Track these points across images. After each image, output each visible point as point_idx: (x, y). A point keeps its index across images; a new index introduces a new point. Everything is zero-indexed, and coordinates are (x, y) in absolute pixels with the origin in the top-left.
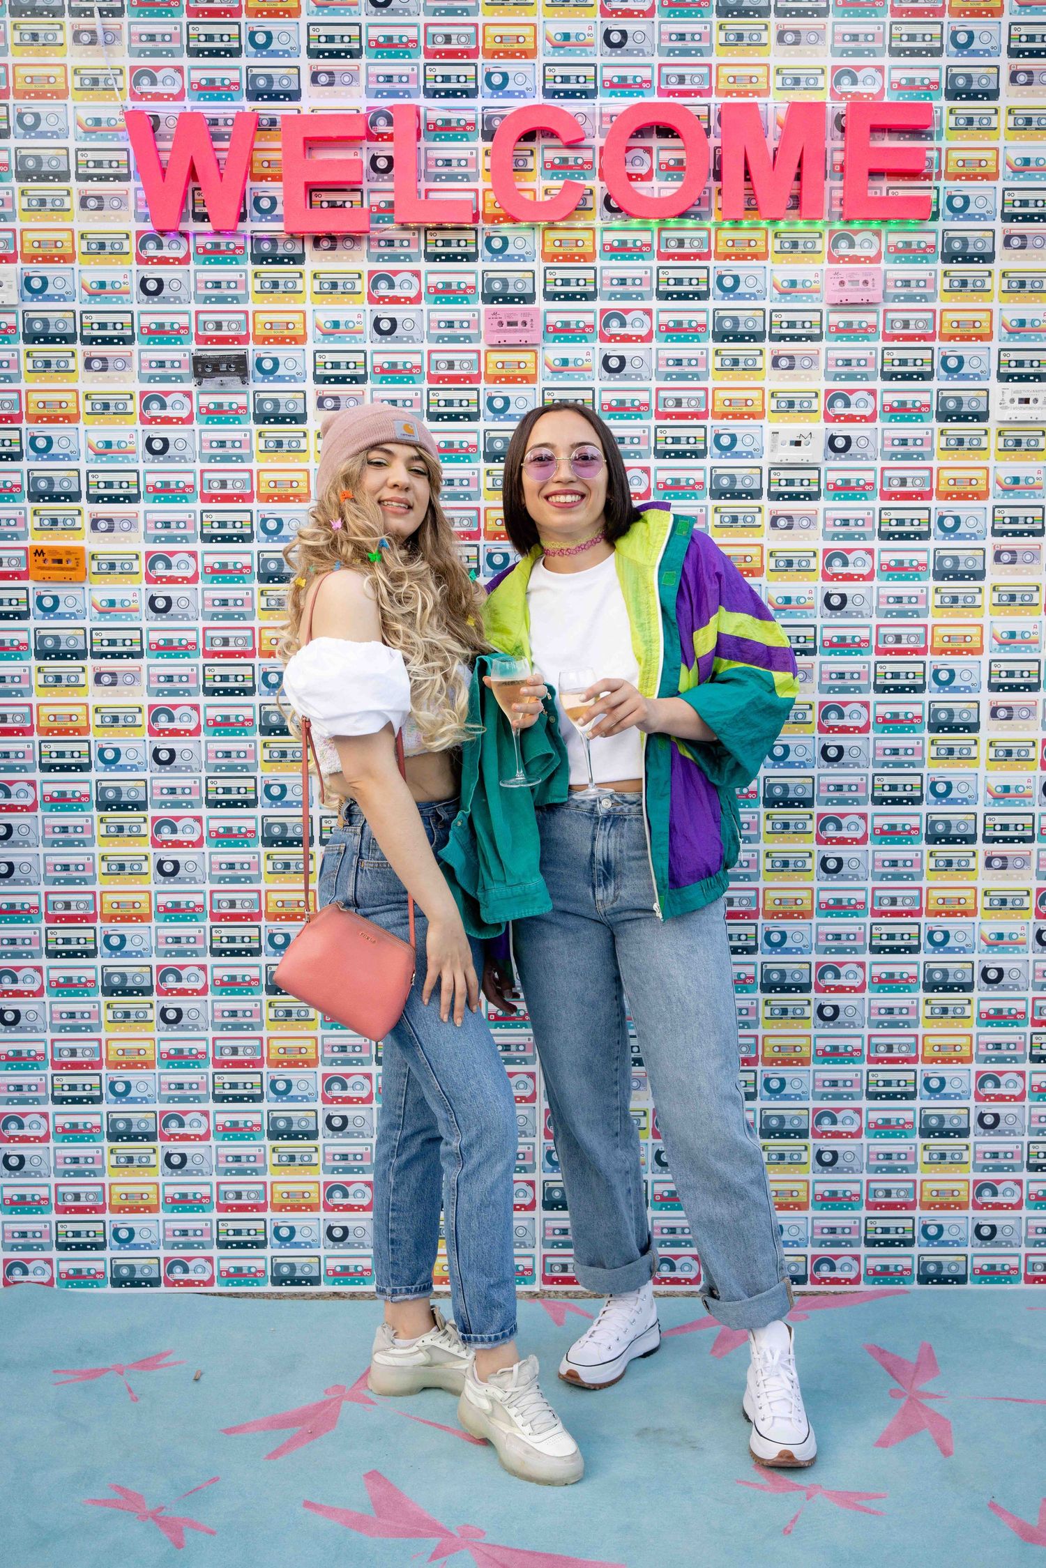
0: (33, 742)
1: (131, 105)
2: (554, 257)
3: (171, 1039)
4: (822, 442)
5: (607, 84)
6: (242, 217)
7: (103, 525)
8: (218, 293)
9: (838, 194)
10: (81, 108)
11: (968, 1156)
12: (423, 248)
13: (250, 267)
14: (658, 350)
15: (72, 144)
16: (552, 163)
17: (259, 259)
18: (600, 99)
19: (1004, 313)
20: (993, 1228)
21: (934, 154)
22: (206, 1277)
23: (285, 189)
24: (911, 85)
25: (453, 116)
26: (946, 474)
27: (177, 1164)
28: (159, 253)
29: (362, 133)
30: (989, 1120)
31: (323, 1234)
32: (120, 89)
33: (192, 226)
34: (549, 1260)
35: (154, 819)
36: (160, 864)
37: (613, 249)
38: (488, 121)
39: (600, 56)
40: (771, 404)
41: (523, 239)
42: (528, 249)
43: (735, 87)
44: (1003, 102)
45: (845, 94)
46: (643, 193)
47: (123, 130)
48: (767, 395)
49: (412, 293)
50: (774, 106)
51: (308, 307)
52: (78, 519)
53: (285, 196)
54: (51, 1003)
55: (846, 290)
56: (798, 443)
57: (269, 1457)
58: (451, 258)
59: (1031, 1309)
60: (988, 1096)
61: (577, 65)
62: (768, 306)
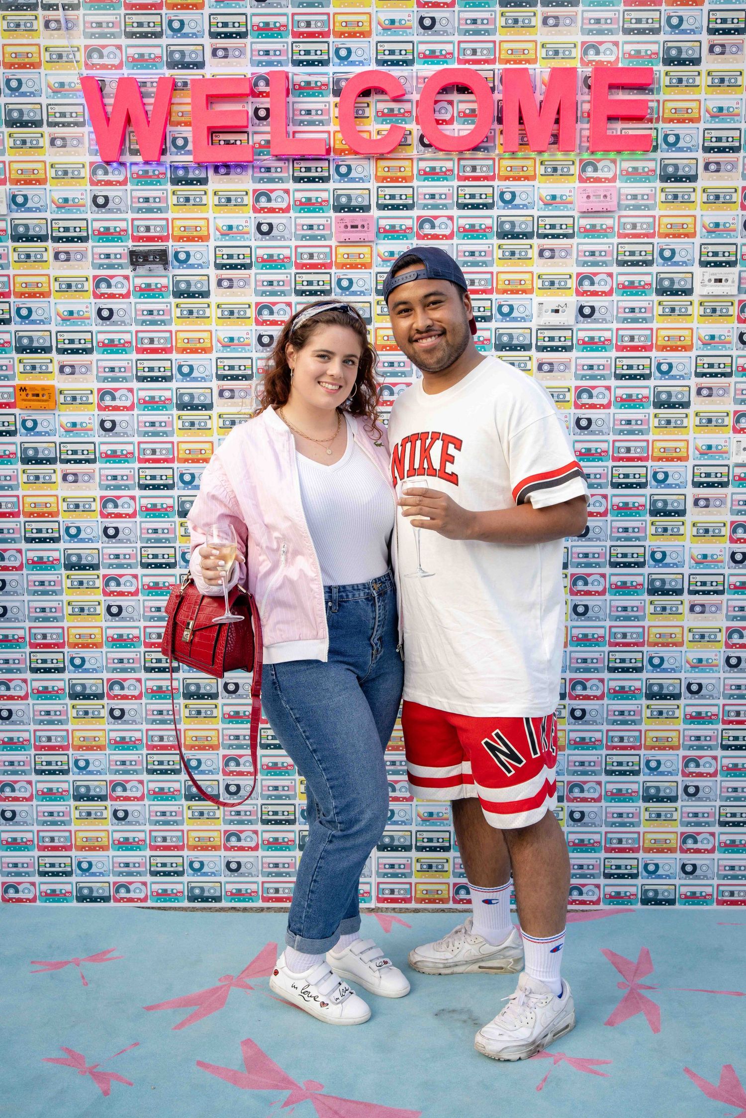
0: (20, 522)
1: (86, 72)
2: (384, 179)
3: (117, 730)
4: (573, 311)
5: (422, 56)
6: (163, 152)
7: (68, 370)
8: (147, 205)
9: (586, 133)
10: (51, 75)
11: (676, 815)
12: (291, 173)
13: (170, 187)
14: (457, 245)
15: (44, 101)
16: (382, 112)
17: (176, 181)
18: (416, 67)
19: (704, 218)
20: (694, 866)
21: (655, 104)
22: (142, 896)
23: (194, 131)
24: (638, 55)
25: (312, 79)
26: (662, 333)
27: (121, 817)
28: (106, 178)
29: (248, 92)
30: (691, 790)
31: (223, 867)
32: (77, 62)
33: (128, 158)
34: (381, 886)
35: (104, 576)
36: (109, 608)
37: (426, 173)
38: (337, 82)
39: (417, 36)
40: (538, 283)
41: (363, 168)
42: (365, 173)
43: (512, 57)
44: (704, 67)
45: (591, 62)
46: (448, 133)
47: (78, 91)
48: (535, 277)
49: (284, 205)
50: (541, 71)
51: (210, 215)
52: (50, 365)
53: (194, 137)
54: (34, 705)
55: (592, 202)
56: (557, 311)
57: (175, 1028)
58: (311, 180)
59: (720, 924)
60: (691, 773)
61: (400, 42)
62: (536, 213)
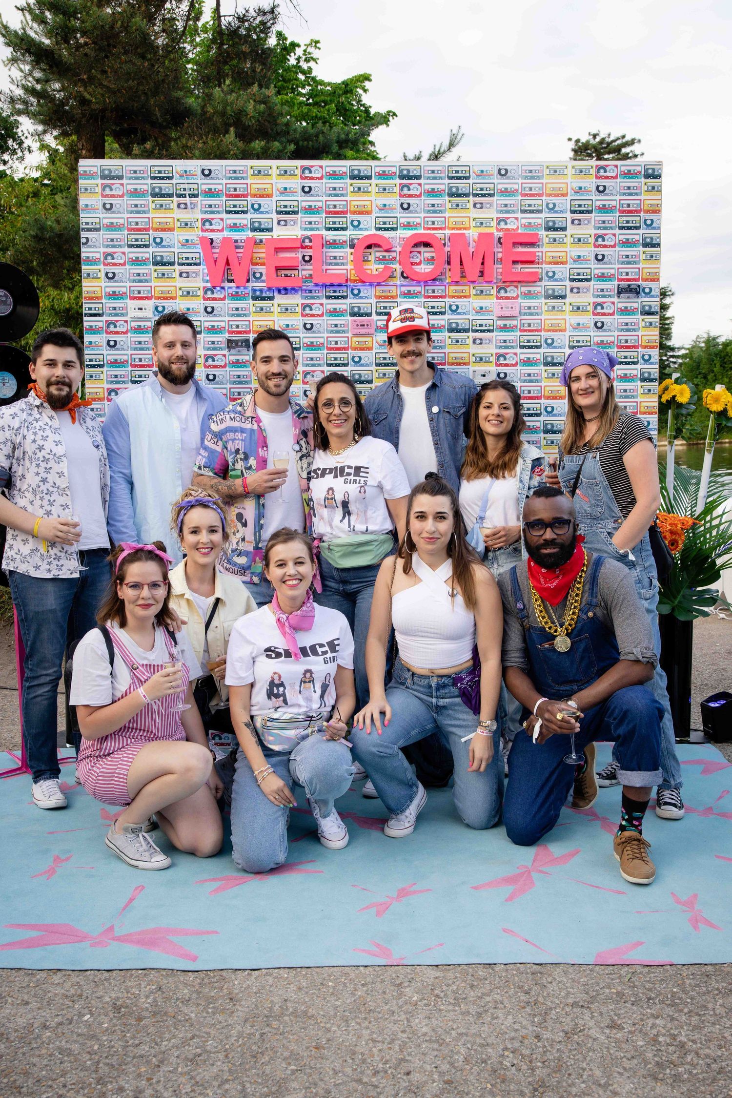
1: (201, 234)
2: (380, 297)
5: (402, 225)
6: (248, 281)
8: (237, 313)
9: (500, 271)
10: (181, 235)
12: (324, 293)
13: (251, 302)
15: (176, 250)
16: (379, 258)
17: (255, 298)
18: (399, 231)
19: (571, 320)
21: (540, 254)
23: (266, 269)
24: (530, 225)
25: (337, 238)
26: (547, 389)
28: (213, 296)
29: (299, 246)
32: (197, 228)
33: (227, 285)
37: (405, 294)
38: (352, 240)
39: (399, 213)
40: (473, 359)
41: (366, 291)
42: (369, 294)
43: (456, 226)
44: (568, 232)
45: (502, 229)
46: (418, 270)
47: (198, 244)
48: (471, 355)
49: (320, 313)
50: (472, 234)
51: (276, 318)
53: (266, 272)
55: (504, 311)
56: (484, 376)
58: (337, 298)
61: (389, 217)
62: (471, 317)
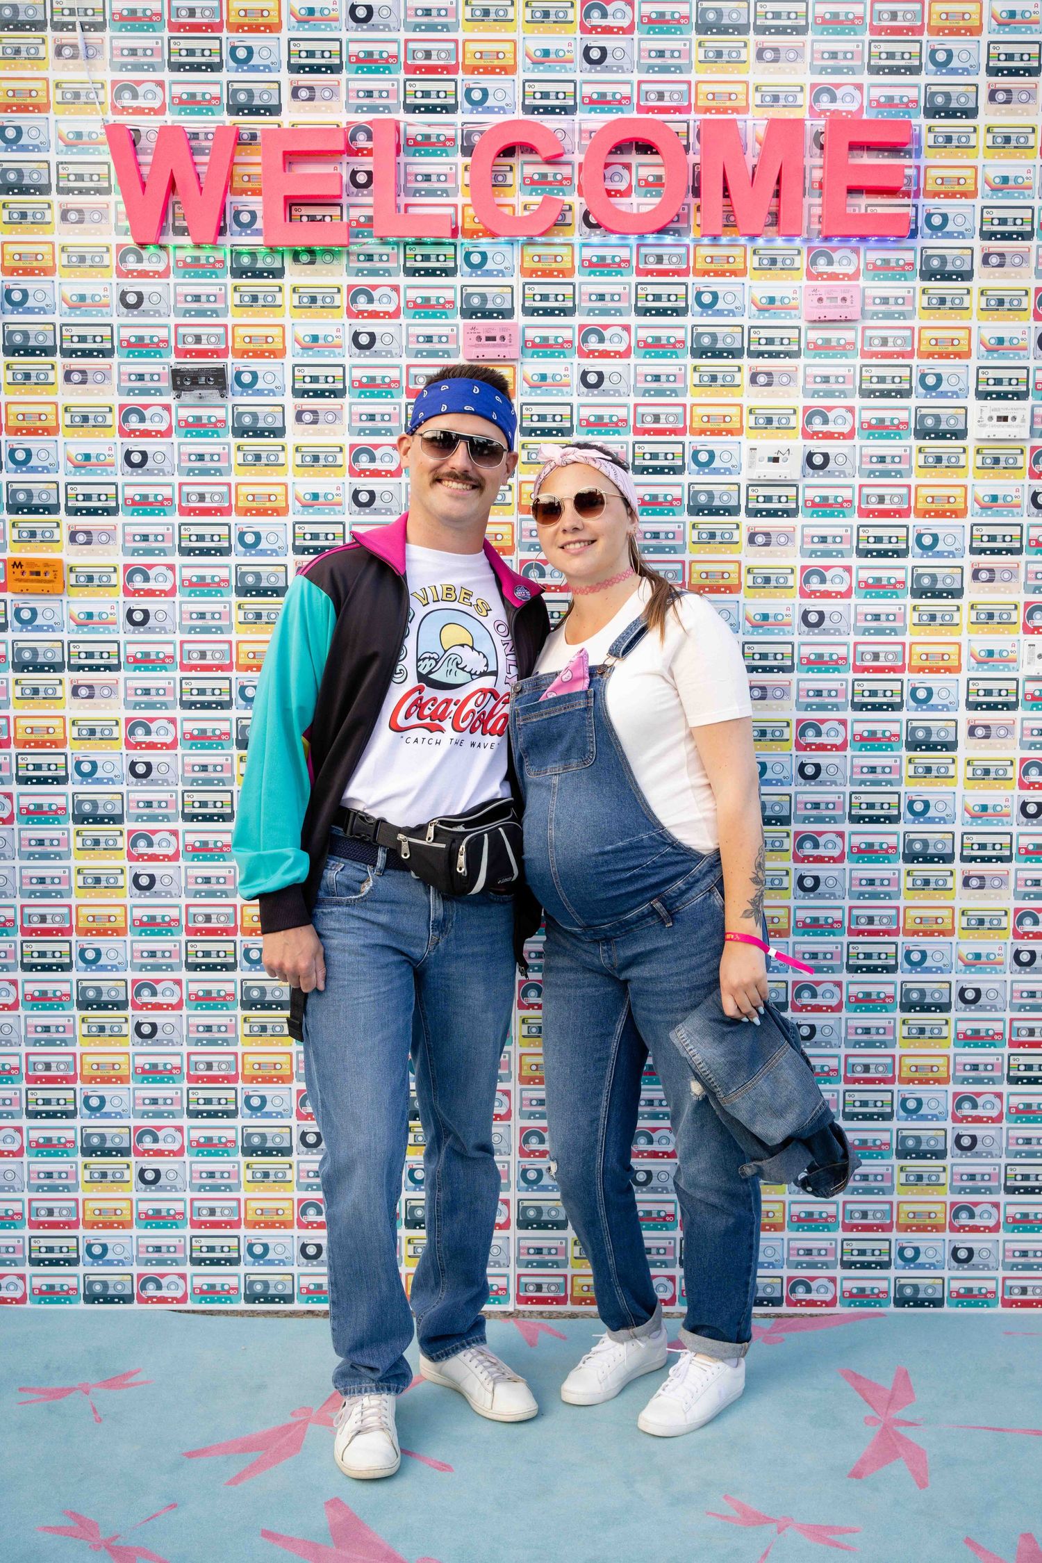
0: (10, 755)
1: (113, 119)
2: (533, 272)
3: (146, 1054)
4: (798, 460)
5: (587, 101)
6: (221, 231)
7: (81, 538)
8: (198, 306)
9: (817, 211)
10: (63, 122)
11: (944, 1178)
12: (402, 262)
13: (230, 281)
14: (636, 366)
15: (53, 158)
16: (531, 178)
17: (239, 272)
18: (579, 116)
19: (982, 331)
20: (970, 1251)
21: (913, 172)
22: (179, 1294)
23: (265, 203)
24: (890, 102)
25: (433, 131)
26: (923, 492)
27: (150, 1180)
28: (139, 267)
29: (341, 147)
30: (966, 1142)
31: (297, 1251)
32: (101, 103)
33: (171, 240)
34: (523, 1280)
35: (130, 832)
36: (136, 878)
37: (591, 265)
38: (467, 136)
39: (580, 73)
40: (749, 421)
41: (502, 255)
42: (506, 264)
43: (714, 104)
44: (981, 121)
45: (824, 112)
46: (623, 208)
47: (102, 144)
48: (746, 412)
49: (391, 308)
50: (754, 125)
51: (287, 320)
52: (56, 531)
53: (265, 210)
54: (26, 1017)
55: (826, 307)
56: (776, 460)
57: (229, 1483)
58: (430, 273)
59: (1008, 1333)
60: (965, 1117)
61: (557, 82)
62: (747, 322)
